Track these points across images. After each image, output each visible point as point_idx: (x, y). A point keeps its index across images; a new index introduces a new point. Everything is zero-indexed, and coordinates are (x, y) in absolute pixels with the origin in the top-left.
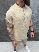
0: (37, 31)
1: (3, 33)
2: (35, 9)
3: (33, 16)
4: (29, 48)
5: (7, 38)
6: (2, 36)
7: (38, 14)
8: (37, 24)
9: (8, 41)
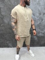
0: (40, 34)
1: (5, 36)
2: (36, 12)
3: (35, 18)
4: (33, 53)
5: (10, 43)
6: (4, 40)
7: (39, 16)
8: (40, 26)
9: (11, 47)
